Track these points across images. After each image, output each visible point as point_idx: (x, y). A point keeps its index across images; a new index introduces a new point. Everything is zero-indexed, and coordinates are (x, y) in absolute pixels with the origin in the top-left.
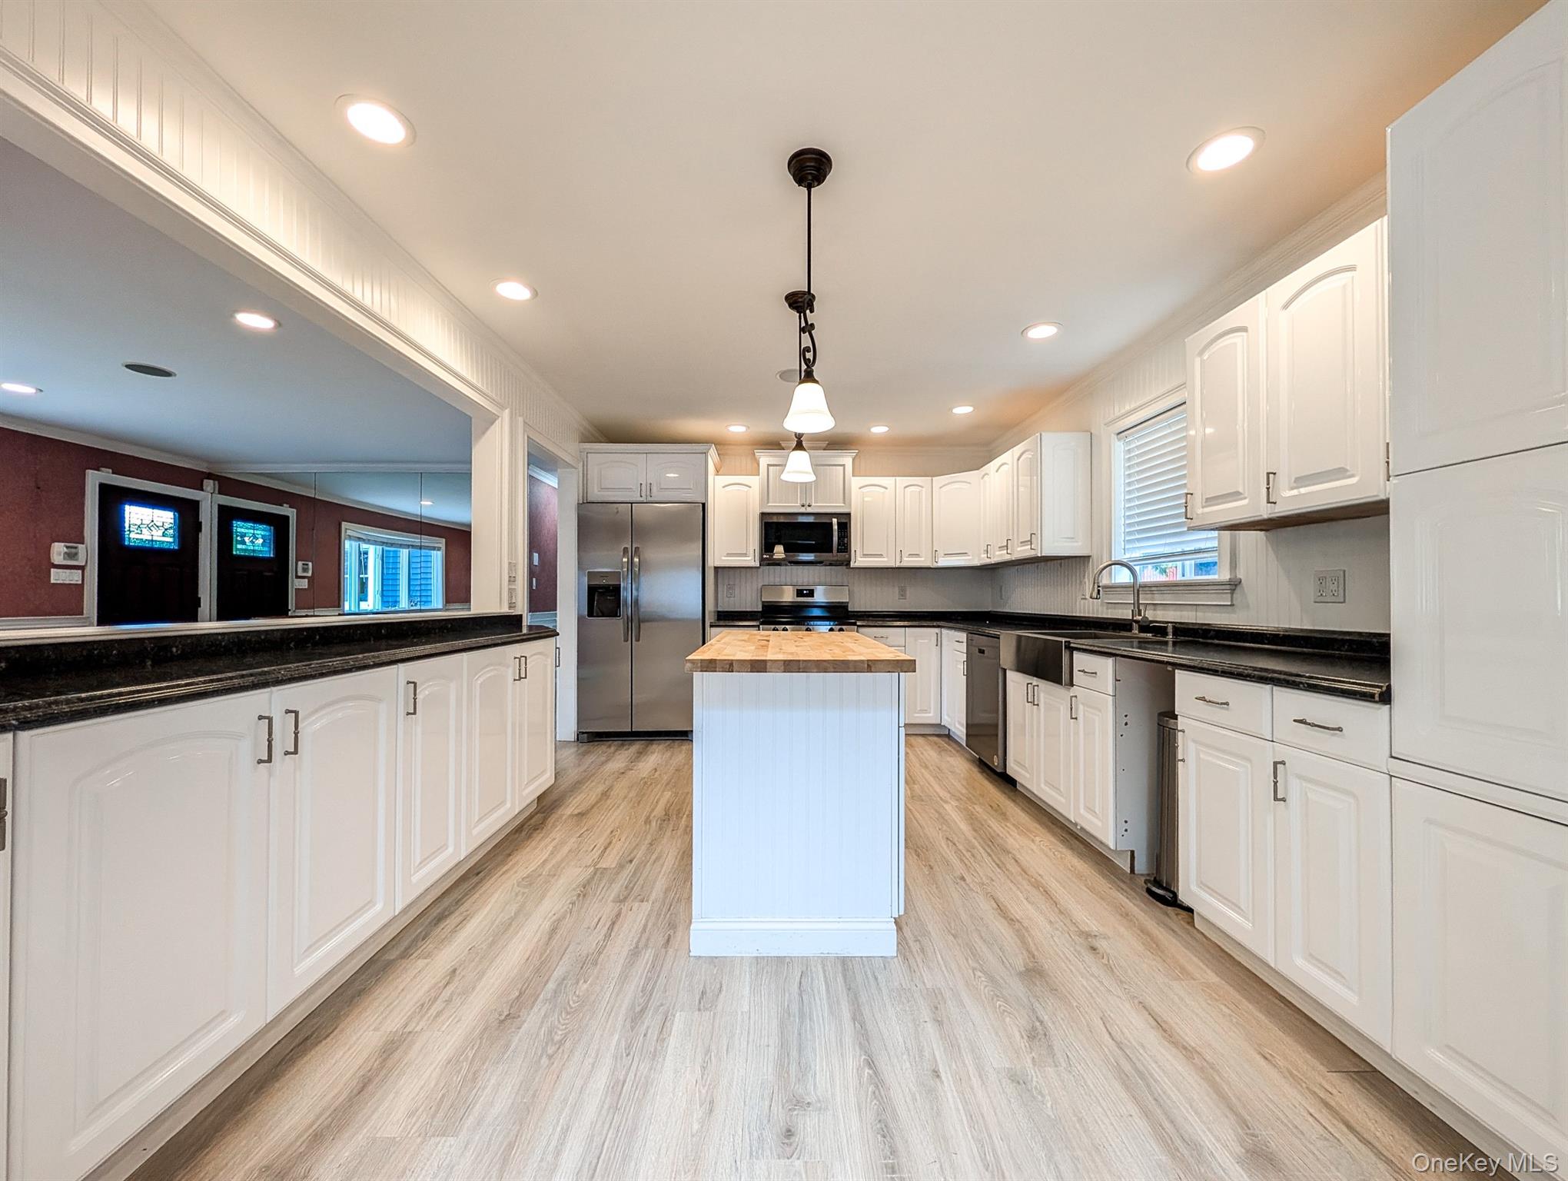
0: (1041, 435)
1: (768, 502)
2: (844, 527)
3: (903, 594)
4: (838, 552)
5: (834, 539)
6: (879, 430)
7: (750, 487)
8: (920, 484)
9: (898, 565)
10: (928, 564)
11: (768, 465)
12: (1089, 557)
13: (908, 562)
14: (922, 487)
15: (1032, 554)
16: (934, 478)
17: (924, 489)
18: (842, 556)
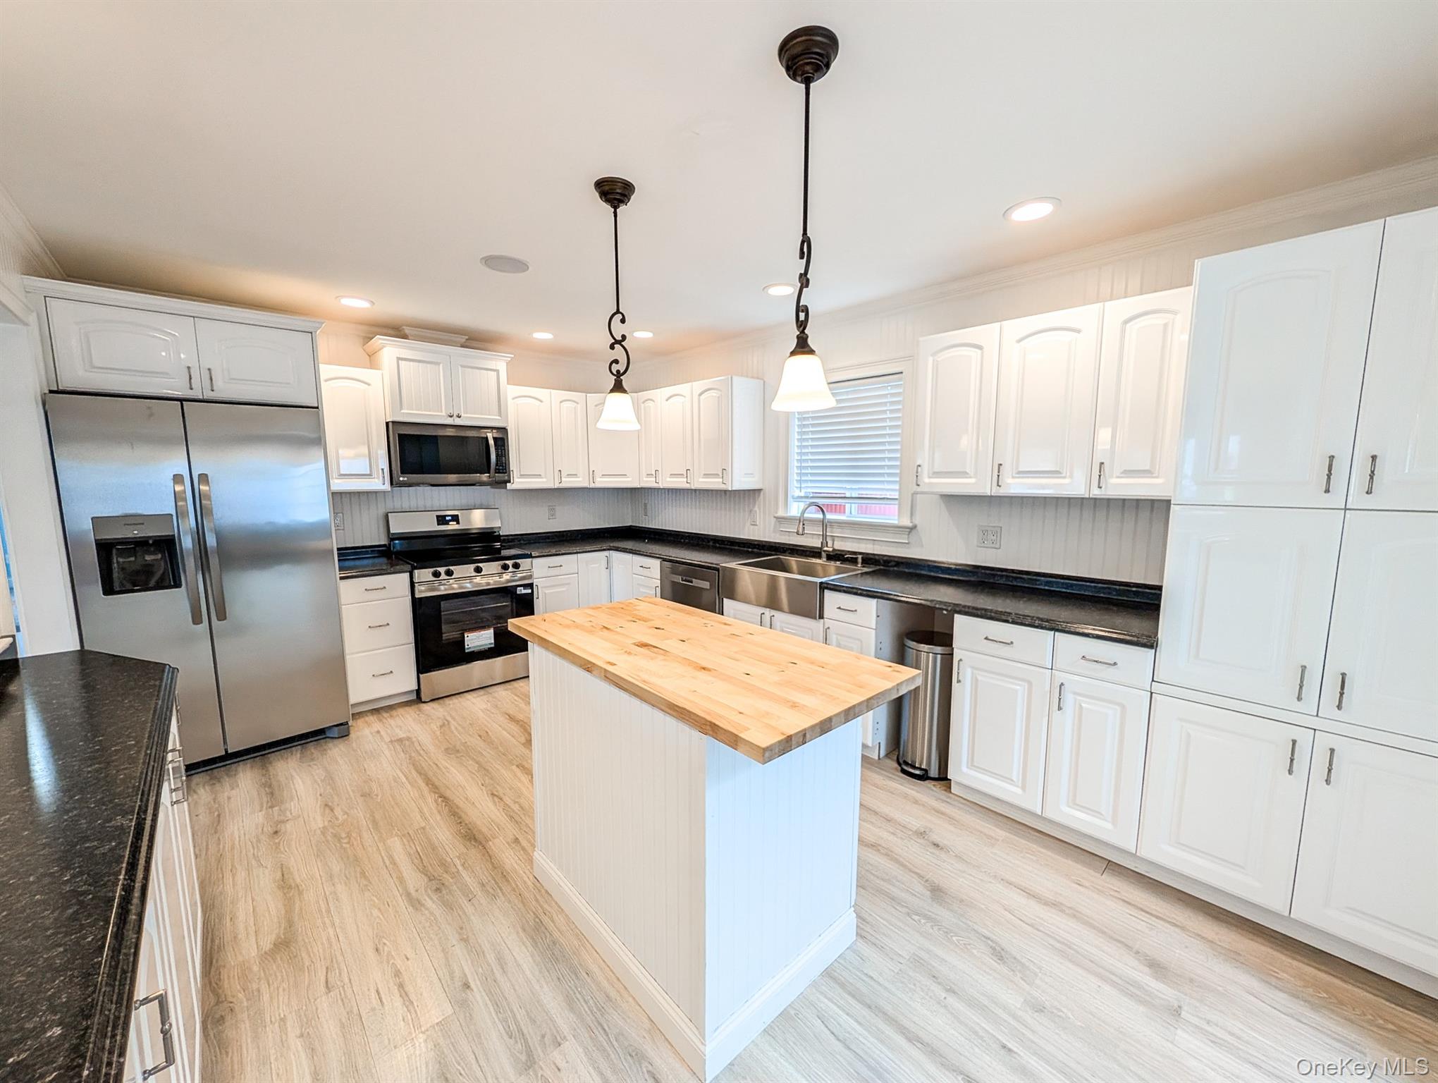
0: (731, 378)
1: (401, 408)
2: (501, 443)
3: (552, 514)
4: (496, 473)
5: (492, 457)
6: (543, 336)
7: (369, 385)
8: (574, 399)
9: (557, 486)
10: (586, 485)
11: (399, 359)
12: (760, 490)
13: (568, 482)
14: (578, 403)
15: (723, 487)
16: (588, 395)
17: (579, 406)
18: (499, 476)
